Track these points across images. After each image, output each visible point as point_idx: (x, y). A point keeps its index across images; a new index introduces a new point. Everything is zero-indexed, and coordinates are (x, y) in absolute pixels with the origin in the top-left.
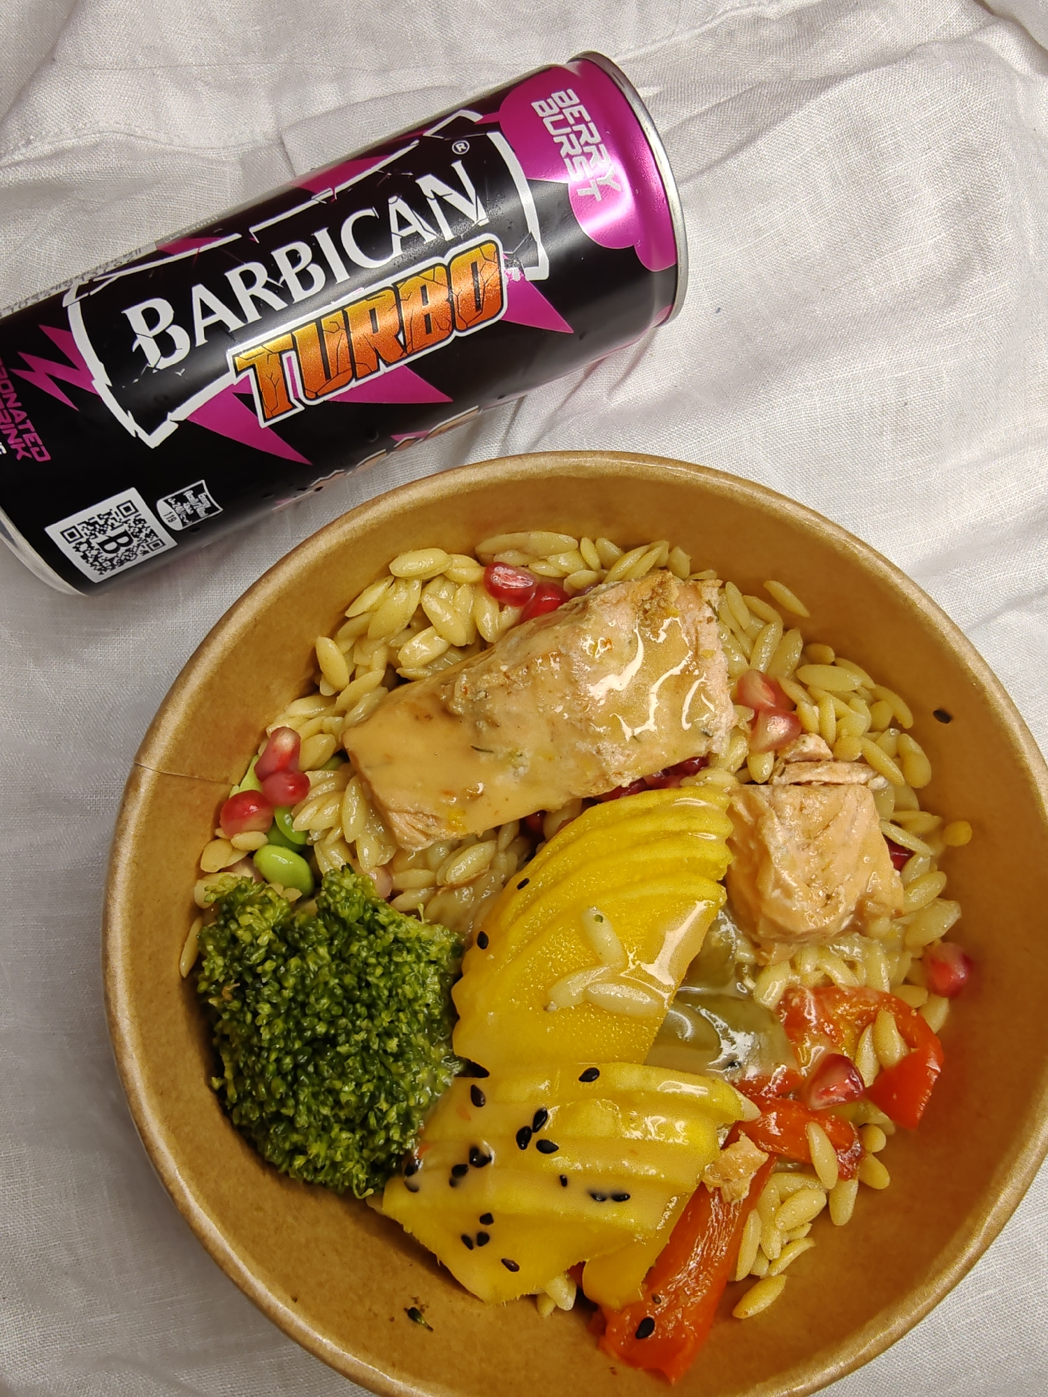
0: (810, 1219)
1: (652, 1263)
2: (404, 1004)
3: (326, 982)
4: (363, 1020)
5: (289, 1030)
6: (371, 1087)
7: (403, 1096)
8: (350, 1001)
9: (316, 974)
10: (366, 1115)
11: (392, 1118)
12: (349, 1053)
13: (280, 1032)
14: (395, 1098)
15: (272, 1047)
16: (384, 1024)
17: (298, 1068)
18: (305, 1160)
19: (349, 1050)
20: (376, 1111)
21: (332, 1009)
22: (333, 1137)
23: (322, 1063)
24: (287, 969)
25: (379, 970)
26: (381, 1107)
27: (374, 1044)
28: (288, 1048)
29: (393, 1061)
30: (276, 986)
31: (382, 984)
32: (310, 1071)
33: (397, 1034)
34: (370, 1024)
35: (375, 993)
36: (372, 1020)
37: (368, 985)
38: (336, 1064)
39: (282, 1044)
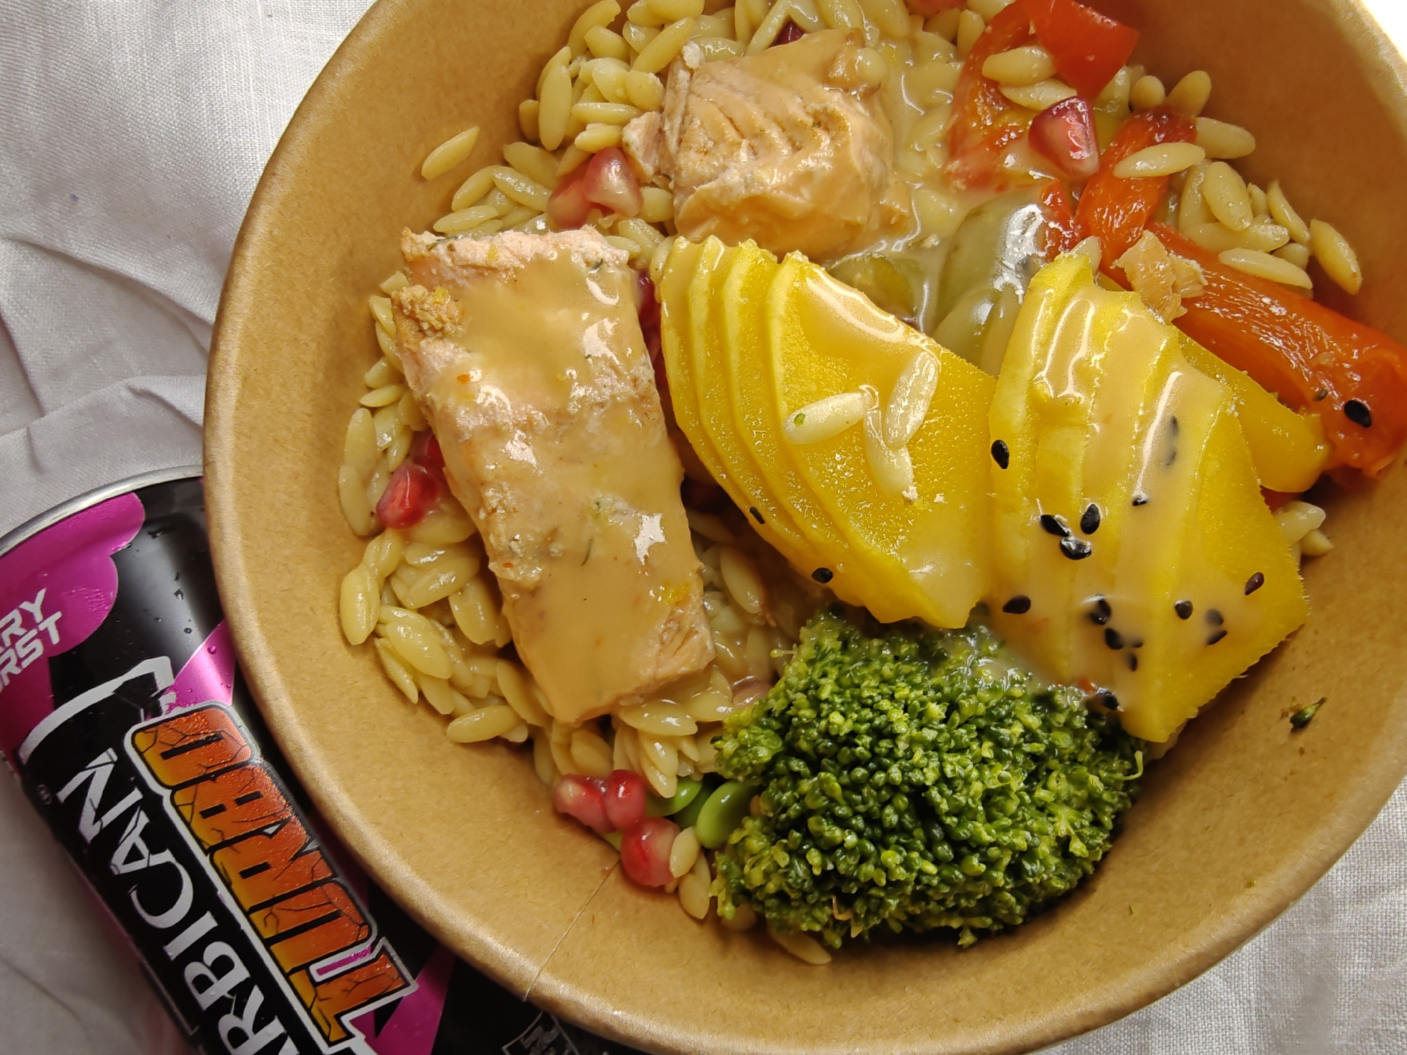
0: (1243, 185)
1: (1273, 397)
2: (885, 689)
3: (844, 787)
4: (897, 746)
5: (898, 843)
6: (988, 744)
7: (1009, 704)
8: (871, 760)
9: (832, 800)
10: (1027, 754)
11: (1034, 721)
12: (937, 770)
13: (898, 856)
14: (1008, 714)
15: (917, 868)
16: (906, 719)
17: (949, 837)
18: (1078, 840)
19: (933, 769)
20: (1022, 740)
21: (877, 784)
22: (1053, 799)
23: (944, 806)
24: (821, 835)
25: (836, 718)
26: (1018, 735)
27: (930, 735)
28: (922, 848)
29: (959, 712)
30: (839, 852)
31: (855, 716)
32: (954, 822)
33: (923, 704)
34: (903, 738)
35: (865, 727)
36: (899, 734)
37: (853, 734)
38: (949, 788)
39: (915, 855)
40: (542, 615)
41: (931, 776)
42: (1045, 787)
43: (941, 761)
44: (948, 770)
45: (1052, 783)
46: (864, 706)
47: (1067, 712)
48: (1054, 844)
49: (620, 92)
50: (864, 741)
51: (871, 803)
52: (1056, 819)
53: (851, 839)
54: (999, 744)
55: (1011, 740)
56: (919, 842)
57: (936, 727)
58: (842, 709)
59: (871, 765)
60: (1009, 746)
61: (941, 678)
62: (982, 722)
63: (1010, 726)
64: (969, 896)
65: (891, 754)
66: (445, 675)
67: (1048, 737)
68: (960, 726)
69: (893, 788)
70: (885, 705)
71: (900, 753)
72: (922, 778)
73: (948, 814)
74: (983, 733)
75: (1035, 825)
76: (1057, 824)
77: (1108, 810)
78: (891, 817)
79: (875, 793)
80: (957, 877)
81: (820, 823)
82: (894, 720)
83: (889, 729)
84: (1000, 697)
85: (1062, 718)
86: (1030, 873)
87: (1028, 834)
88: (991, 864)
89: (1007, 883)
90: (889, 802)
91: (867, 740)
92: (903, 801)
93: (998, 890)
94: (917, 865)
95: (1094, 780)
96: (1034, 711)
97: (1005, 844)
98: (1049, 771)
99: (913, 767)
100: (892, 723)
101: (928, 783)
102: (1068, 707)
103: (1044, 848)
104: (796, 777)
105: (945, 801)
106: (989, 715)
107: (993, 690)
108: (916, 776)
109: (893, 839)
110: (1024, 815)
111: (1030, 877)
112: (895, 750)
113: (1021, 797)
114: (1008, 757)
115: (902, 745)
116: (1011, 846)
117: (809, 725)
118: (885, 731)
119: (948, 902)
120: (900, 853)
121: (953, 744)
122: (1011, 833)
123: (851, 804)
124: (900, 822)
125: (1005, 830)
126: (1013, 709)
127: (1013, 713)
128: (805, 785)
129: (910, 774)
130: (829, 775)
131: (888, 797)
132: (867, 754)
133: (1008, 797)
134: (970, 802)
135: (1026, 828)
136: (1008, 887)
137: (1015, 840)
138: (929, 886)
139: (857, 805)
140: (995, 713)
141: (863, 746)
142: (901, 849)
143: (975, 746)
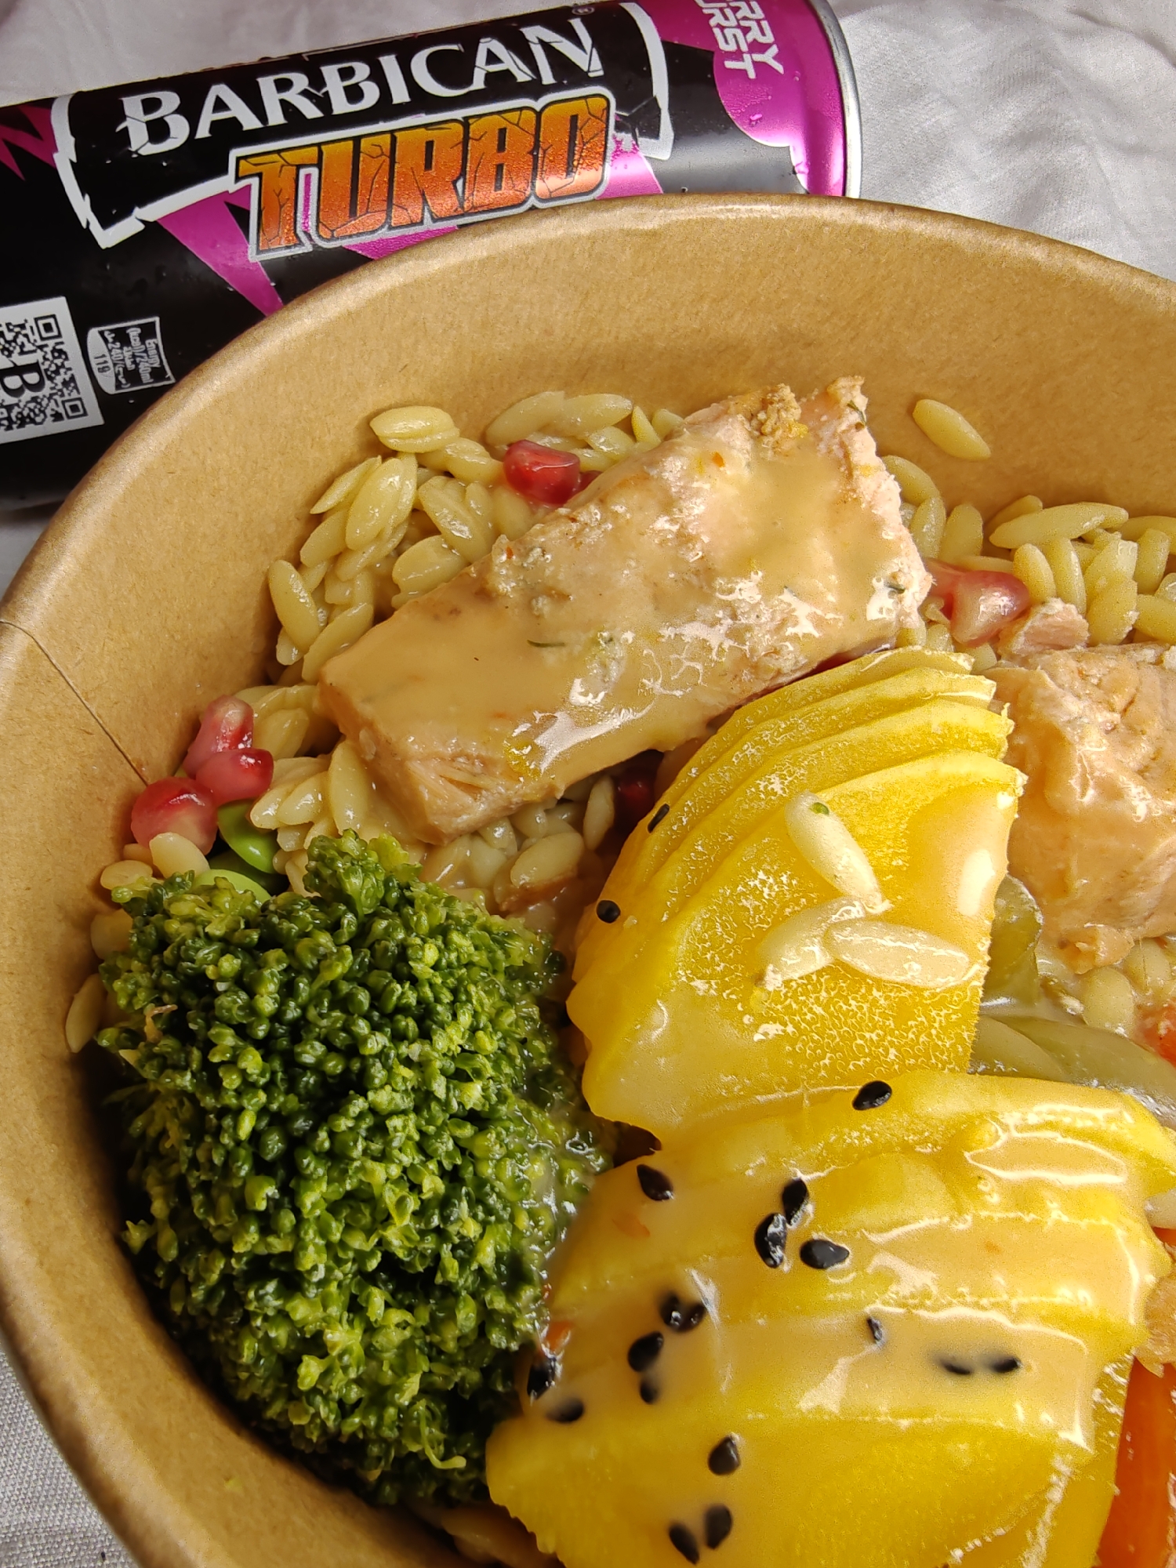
2: (483, 1020)
3: (333, 987)
4: (412, 1042)
5: (274, 1073)
6: (441, 1186)
7: (504, 1208)
8: (383, 1015)
9: (314, 973)
10: (437, 1257)
11: (487, 1256)
12: (392, 1107)
13: (257, 1071)
14: (489, 1211)
15: (245, 1103)
16: (453, 1048)
17: (297, 1143)
18: (322, 1370)
19: (393, 1099)
20: (457, 1240)
21: (354, 1023)
22: (373, 1319)
23: (343, 1124)
24: (260, 966)
25: (431, 954)
26: (464, 1232)
27: (439, 1087)
28: (275, 1106)
29: (476, 1133)
30: (244, 996)
31: (439, 981)
32: (323, 1142)
33: (478, 1074)
34: (427, 1048)
35: (428, 993)
36: (431, 1040)
37: (415, 981)
38: (368, 1130)
39: (262, 1097)
40: (455, 611)
41: (382, 1098)
42: (387, 1305)
43: (404, 1112)
44: (395, 1122)
45: (397, 1316)
46: (454, 992)
47: (510, 1309)
48: (311, 1328)
49: (1102, 582)
50: (410, 993)
51: (324, 1022)
52: (346, 1327)
53: (267, 1004)
54: (445, 1203)
55: (452, 1223)
56: (282, 1099)
57: (451, 1094)
58: (444, 962)
59: (376, 1014)
60: (445, 1219)
61: (515, 1106)
62: (468, 1174)
63: (474, 1216)
64: (211, 1206)
65: (398, 1037)
66: (350, 541)
67: (466, 1289)
68: (456, 1141)
69: (352, 1050)
70: (465, 1019)
71: (404, 1049)
72: (377, 1081)
73: (332, 1135)
74: (452, 1177)
75: (333, 1288)
76: (340, 1327)
77: (372, 1421)
78: (312, 1051)
79: (338, 1025)
80: (240, 1168)
81: (279, 962)
82: (449, 1030)
83: (434, 1026)
84: (511, 1196)
85: (499, 1303)
86: (261, 1292)
87: (320, 1274)
88: (267, 1224)
89: (239, 1256)
90: (331, 1048)
91: (412, 998)
92: (335, 1066)
93: (227, 1251)
94: (249, 1101)
95: (413, 1385)
96: (499, 1259)
97: (302, 1233)
98: (410, 1309)
99: (389, 1070)
100: (443, 1028)
101: (371, 1095)
102: (519, 1309)
103: (301, 1310)
104: (334, 928)
105: (350, 1123)
106: (481, 1182)
107: (518, 1185)
108: (378, 1073)
109: (277, 1064)
110: (346, 1261)
111: (256, 1293)
112: (406, 1042)
113: (372, 1254)
114: (428, 1222)
115: (415, 1050)
116: (300, 1244)
117: (408, 929)
118: (429, 1022)
119: (196, 1173)
120: (262, 1074)
121: (431, 1129)
122: (321, 1242)
123: (315, 1000)
124: (305, 1067)
125: (323, 1232)
126: (499, 1220)
127: (493, 1218)
128: (324, 939)
129: (379, 1065)
130: (351, 957)
131: (338, 1043)
132: (391, 1006)
133: (369, 1233)
134: (357, 1164)
135: (329, 1270)
136: (233, 1261)
137: (311, 1248)
138: (218, 1131)
139: (316, 1006)
140: (488, 1188)
141: (403, 993)
142: (268, 1075)
143: (432, 1166)
